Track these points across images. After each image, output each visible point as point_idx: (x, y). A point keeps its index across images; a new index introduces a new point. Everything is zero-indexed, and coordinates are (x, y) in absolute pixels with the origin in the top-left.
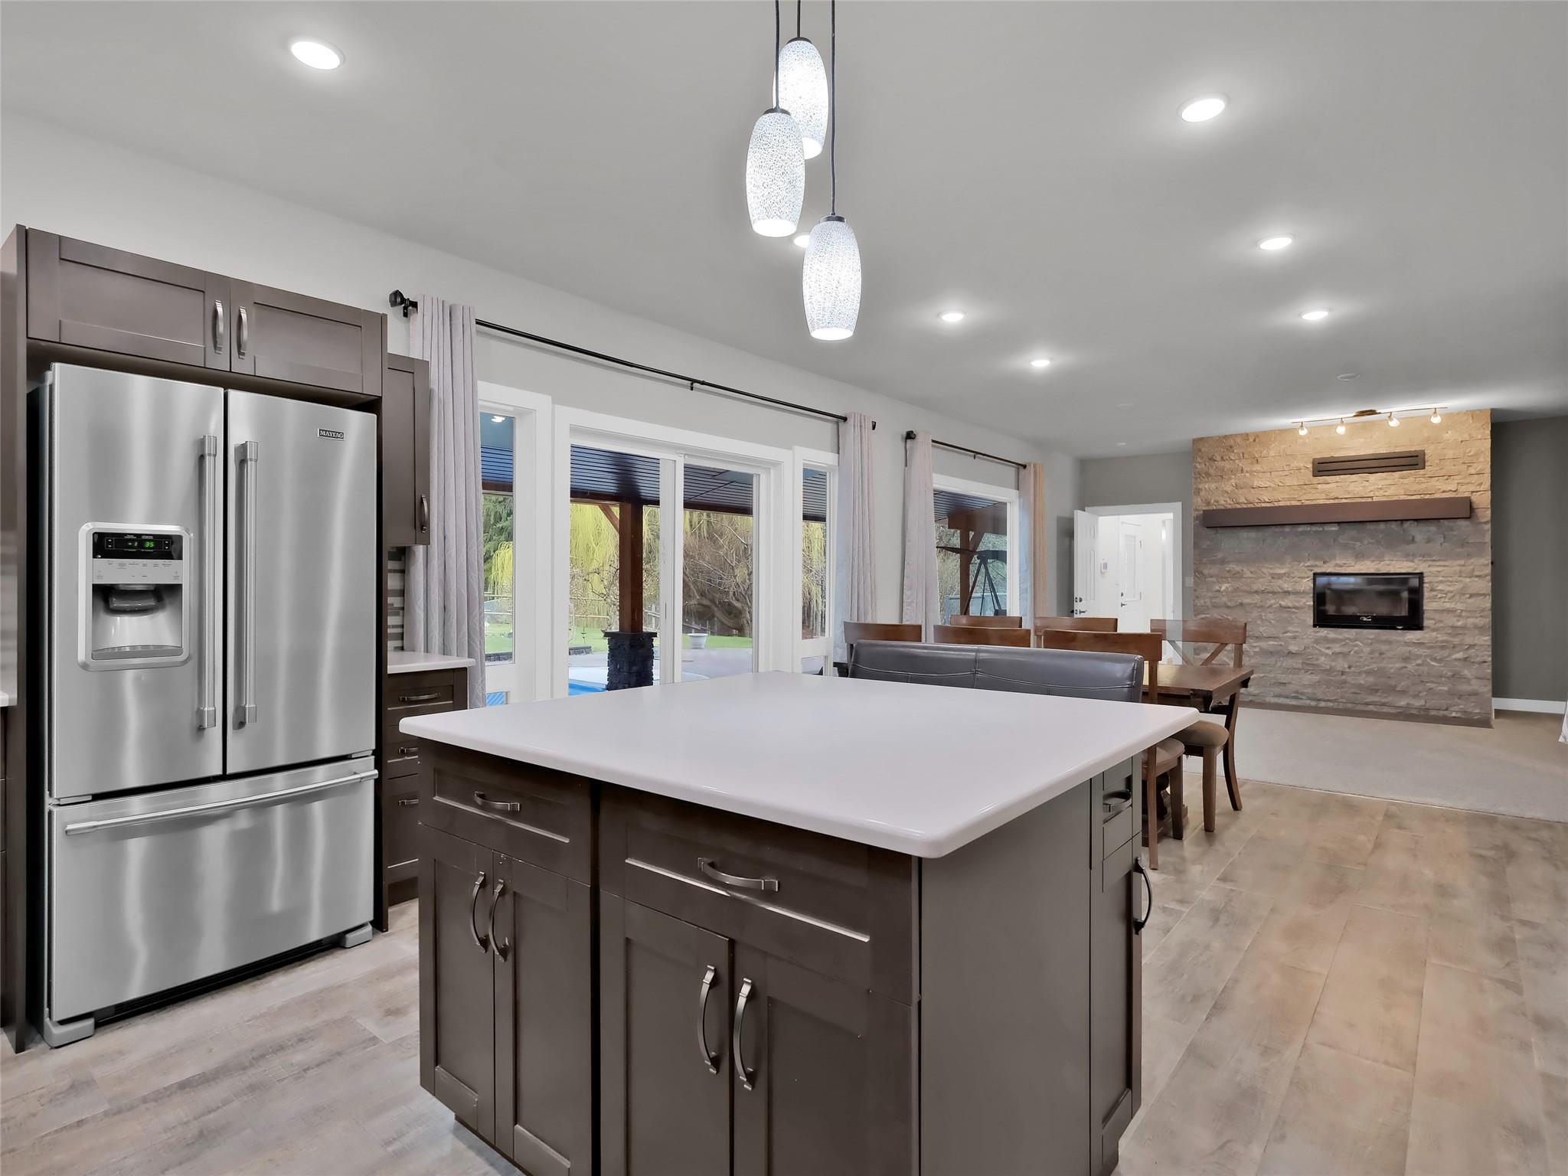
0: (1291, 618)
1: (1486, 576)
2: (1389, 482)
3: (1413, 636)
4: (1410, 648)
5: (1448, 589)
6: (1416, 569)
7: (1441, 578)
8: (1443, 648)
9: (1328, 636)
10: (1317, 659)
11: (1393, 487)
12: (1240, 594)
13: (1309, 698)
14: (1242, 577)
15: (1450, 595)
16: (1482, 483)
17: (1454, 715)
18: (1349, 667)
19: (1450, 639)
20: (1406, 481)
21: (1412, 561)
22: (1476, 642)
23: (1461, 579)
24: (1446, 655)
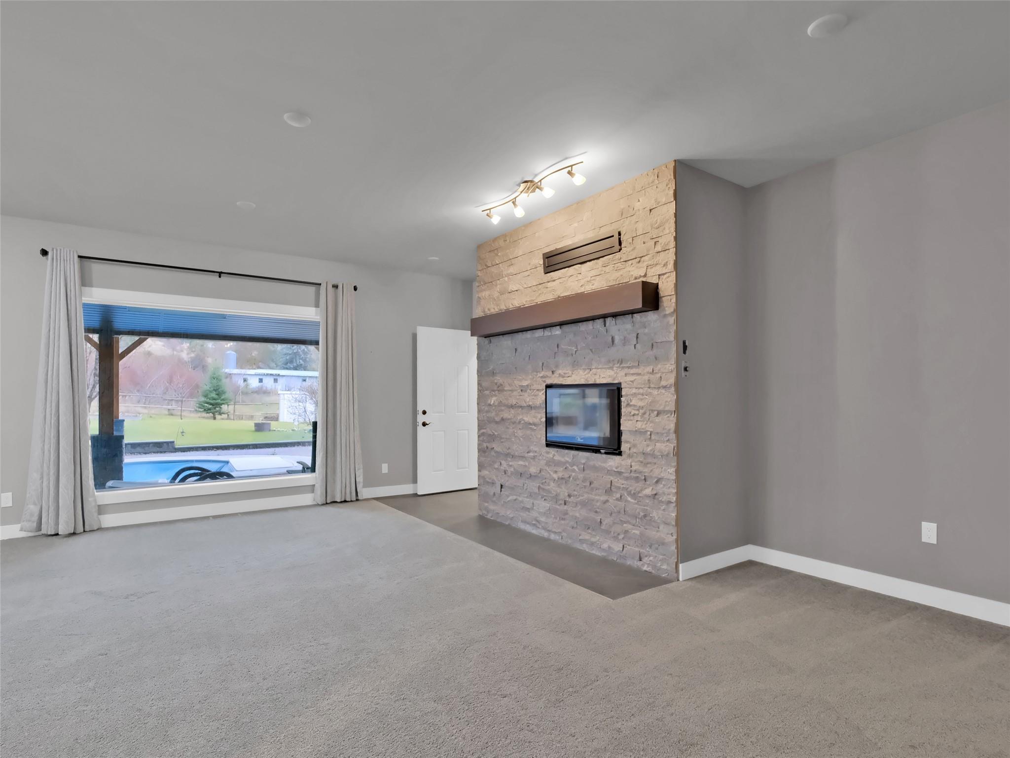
0: (531, 435)
1: (671, 385)
2: (593, 273)
3: (613, 462)
4: (612, 478)
5: (641, 404)
6: (614, 379)
7: (634, 391)
8: (637, 479)
9: (555, 458)
10: (549, 485)
11: (598, 278)
12: (503, 408)
13: (544, 529)
14: (503, 390)
15: (641, 411)
16: (667, 262)
17: (645, 568)
18: (569, 496)
19: (641, 469)
20: (607, 269)
21: (612, 368)
22: (662, 475)
23: (649, 390)
24: (638, 489)
